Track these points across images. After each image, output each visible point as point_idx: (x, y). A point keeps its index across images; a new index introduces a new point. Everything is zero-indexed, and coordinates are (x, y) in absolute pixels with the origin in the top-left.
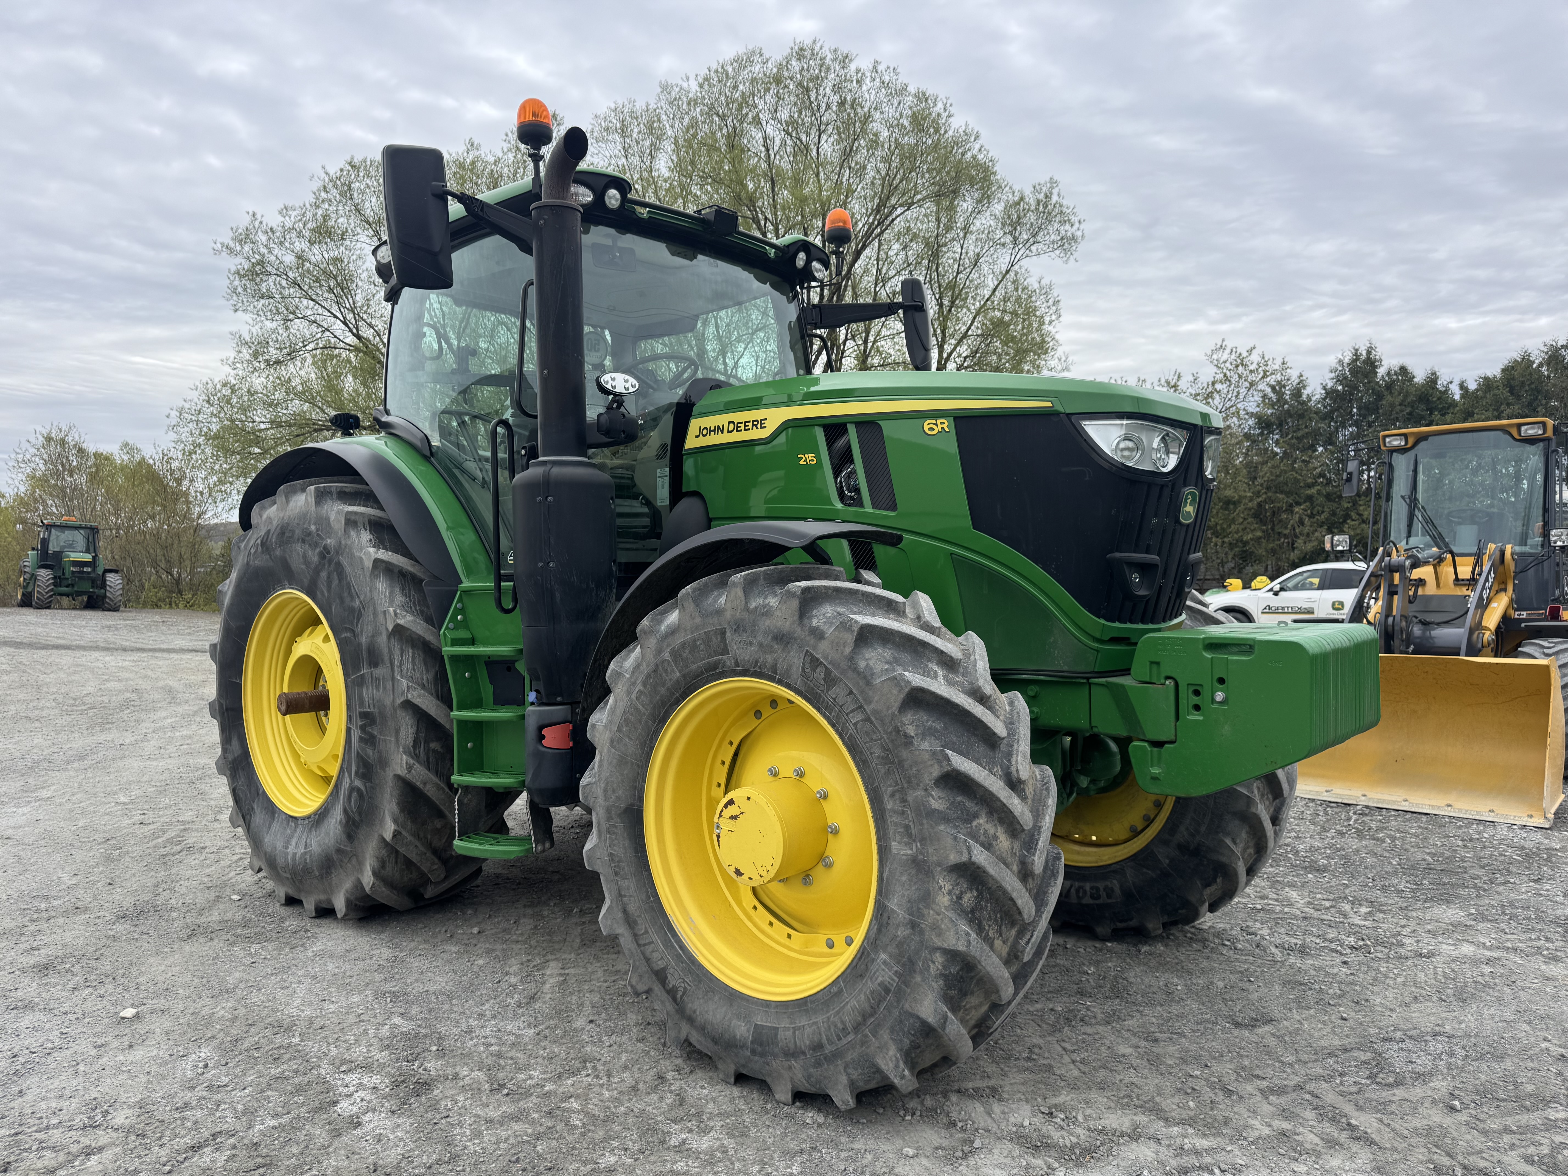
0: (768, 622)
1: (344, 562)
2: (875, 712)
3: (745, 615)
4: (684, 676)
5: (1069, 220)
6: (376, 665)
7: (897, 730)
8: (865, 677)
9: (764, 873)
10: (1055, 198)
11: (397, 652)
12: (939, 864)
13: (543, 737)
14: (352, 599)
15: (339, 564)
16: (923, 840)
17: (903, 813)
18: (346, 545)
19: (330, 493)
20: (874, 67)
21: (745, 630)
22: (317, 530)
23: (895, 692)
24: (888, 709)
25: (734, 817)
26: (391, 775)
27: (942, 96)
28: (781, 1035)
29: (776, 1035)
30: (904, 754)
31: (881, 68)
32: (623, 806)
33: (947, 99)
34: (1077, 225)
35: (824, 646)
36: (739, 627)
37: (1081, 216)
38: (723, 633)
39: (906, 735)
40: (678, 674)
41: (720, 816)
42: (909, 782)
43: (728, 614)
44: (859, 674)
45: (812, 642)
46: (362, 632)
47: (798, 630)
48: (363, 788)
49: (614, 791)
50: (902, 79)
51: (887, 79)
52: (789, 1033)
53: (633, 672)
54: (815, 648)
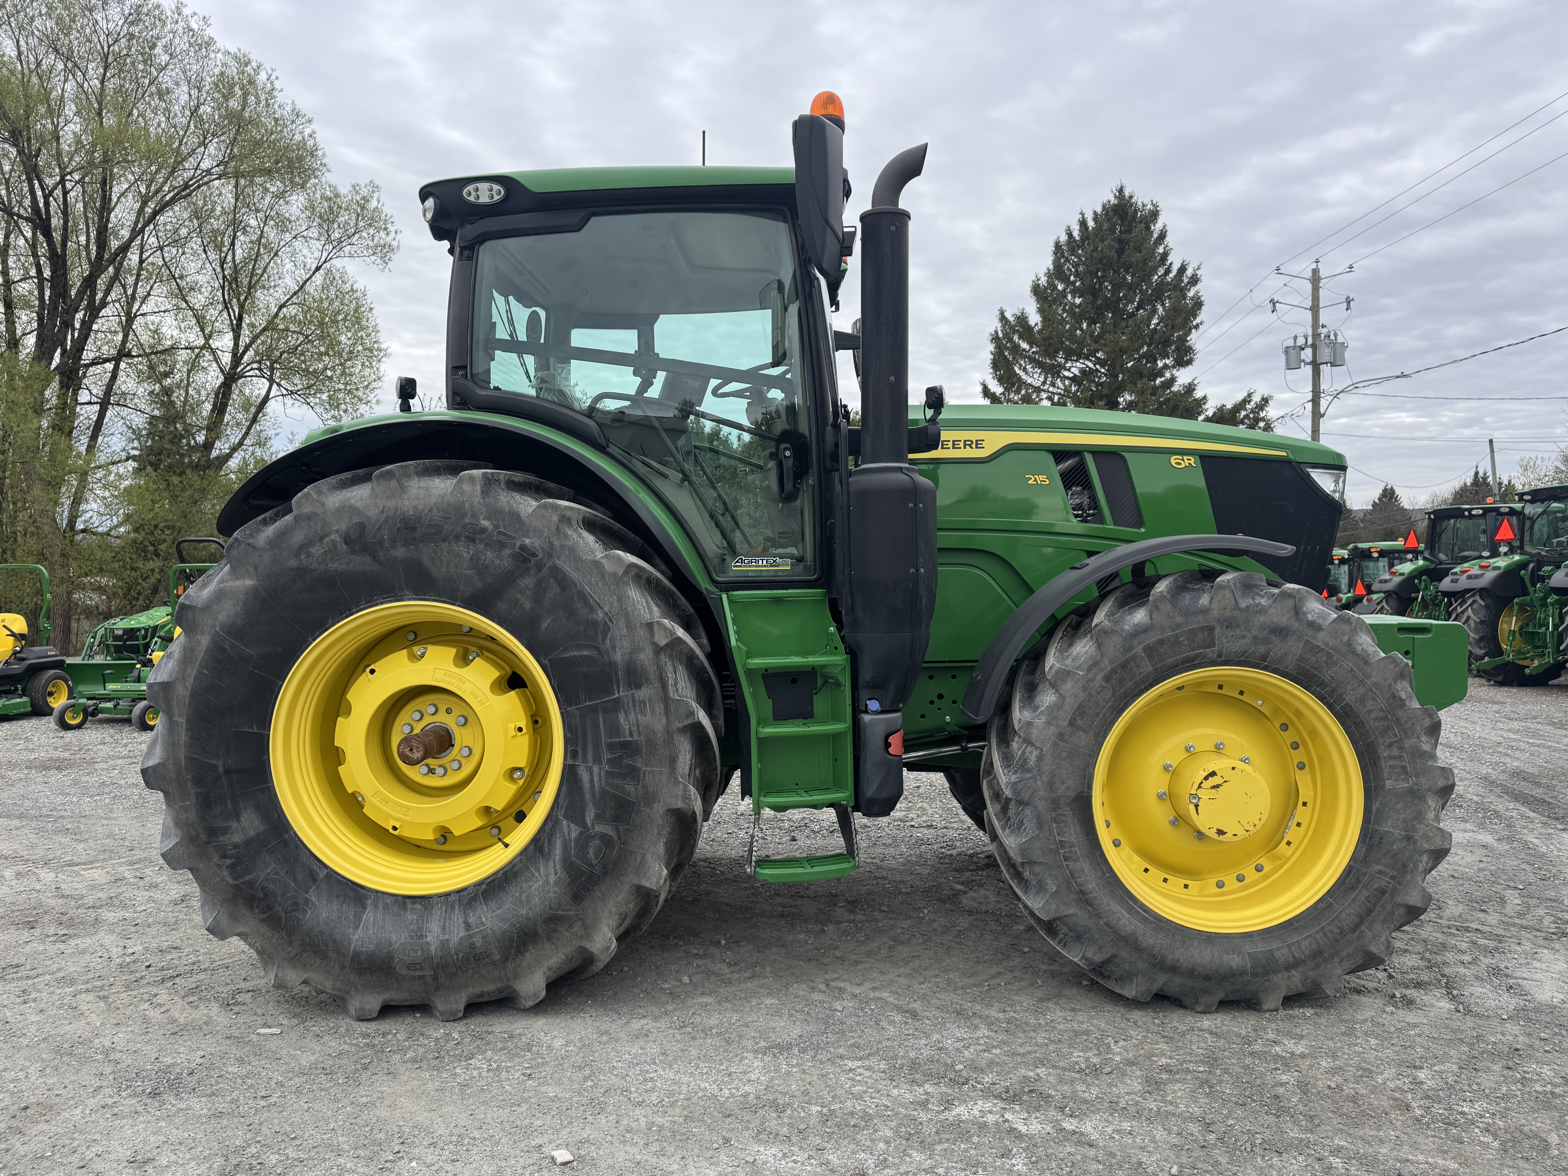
0: (1263, 619)
1: (566, 566)
2: (1375, 684)
3: (1236, 613)
4: (1156, 670)
5: (386, 229)
6: (638, 686)
7: (1394, 696)
8: (1363, 658)
9: (1251, 828)
10: (373, 204)
11: (669, 669)
12: (1429, 790)
13: (889, 745)
14: (592, 610)
15: (555, 569)
16: (1417, 775)
17: (1400, 757)
18: (562, 547)
19: (498, 481)
20: (178, 8)
21: (1238, 626)
22: (496, 527)
23: (1390, 667)
24: (1385, 680)
25: (1217, 786)
26: (662, 810)
27: (267, 66)
28: (1277, 954)
29: (1273, 955)
30: (1400, 713)
31: (186, 11)
32: (1073, 795)
33: (273, 70)
34: (393, 234)
35: (1322, 636)
36: (1229, 624)
37: (398, 226)
38: (1211, 629)
39: (1401, 699)
40: (1150, 668)
41: (1199, 787)
42: (1406, 733)
43: (1215, 613)
44: (1358, 655)
45: (1311, 633)
46: (614, 648)
47: (1296, 625)
48: (612, 833)
49: (1063, 782)
50: (209, 32)
51: (194, 26)
52: (1285, 951)
53: (1089, 669)
54: (1314, 637)
